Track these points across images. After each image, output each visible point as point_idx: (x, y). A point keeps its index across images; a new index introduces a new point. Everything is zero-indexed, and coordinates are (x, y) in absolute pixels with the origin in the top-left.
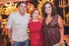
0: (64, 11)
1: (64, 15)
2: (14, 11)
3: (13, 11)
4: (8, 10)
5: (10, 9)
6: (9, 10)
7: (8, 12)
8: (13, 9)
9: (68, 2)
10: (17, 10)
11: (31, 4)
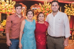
10: (14, 9)
11: (23, 5)
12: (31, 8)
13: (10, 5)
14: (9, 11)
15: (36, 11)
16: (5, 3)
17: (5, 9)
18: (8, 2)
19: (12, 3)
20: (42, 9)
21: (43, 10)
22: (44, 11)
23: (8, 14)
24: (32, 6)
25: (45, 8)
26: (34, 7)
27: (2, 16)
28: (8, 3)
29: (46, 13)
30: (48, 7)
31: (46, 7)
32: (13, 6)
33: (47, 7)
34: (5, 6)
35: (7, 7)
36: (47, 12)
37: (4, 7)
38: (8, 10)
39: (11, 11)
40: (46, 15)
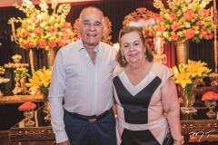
1: (216, 57)
2: (60, 34)
3: (55, 33)
4: (33, 27)
5: (43, 25)
6: (38, 26)
7: (33, 35)
8: (56, 25)
10: (68, 30)
12: (124, 22)
13: (52, 18)
14: (51, 36)
16: (38, 11)
17: (36, 33)
18: (44, 6)
19: (59, 11)
20: (167, 16)
21: (171, 19)
22: (175, 24)
24: (129, 17)
26: (136, 19)
27: (38, 58)
28: (47, 11)
29: (185, 28)
30: (190, 6)
31: (179, 7)
32: (63, 20)
33: (184, 9)
34: (37, 21)
36: (188, 25)
37: (34, 25)
38: (48, 35)
39: (57, 36)
40: (184, 37)
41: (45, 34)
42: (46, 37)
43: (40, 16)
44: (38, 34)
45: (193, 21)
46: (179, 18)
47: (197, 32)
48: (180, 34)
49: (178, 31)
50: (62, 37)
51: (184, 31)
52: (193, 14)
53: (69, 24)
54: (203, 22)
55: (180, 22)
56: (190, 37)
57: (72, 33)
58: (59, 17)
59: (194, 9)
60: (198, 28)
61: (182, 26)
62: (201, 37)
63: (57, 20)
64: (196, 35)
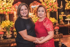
0: (57, 12)
1: (57, 16)
3: (9, 9)
4: (1, 7)
8: (9, 6)
9: (62, 4)
10: (13, 8)
12: (30, 6)
13: (8, 4)
14: (8, 10)
15: (35, 9)
16: (3, 2)
17: (2, 9)
19: (10, 2)
21: (45, 5)
22: (46, 7)
23: (6, 14)
24: (31, 4)
25: (47, 3)
28: (6, 2)
29: (49, 8)
30: (51, 1)
32: (11, 5)
33: (49, 2)
34: (3, 5)
35: (5, 6)
36: (50, 7)
38: (7, 10)
39: (10, 10)
40: (49, 11)
41: (6, 9)
42: (6, 10)
43: (4, 3)
44: (3, 9)
45: (51, 6)
46: (48, 5)
47: (53, 9)
48: (48, 10)
49: (47, 9)
50: (11, 10)
51: (49, 9)
52: (51, 4)
53: (13, 6)
54: (54, 6)
55: (48, 6)
56: (51, 11)
57: (14, 9)
58: (10, 4)
59: (52, 2)
60: (53, 8)
61: (48, 7)
62: (54, 10)
63: (10, 5)
64: (52, 10)
